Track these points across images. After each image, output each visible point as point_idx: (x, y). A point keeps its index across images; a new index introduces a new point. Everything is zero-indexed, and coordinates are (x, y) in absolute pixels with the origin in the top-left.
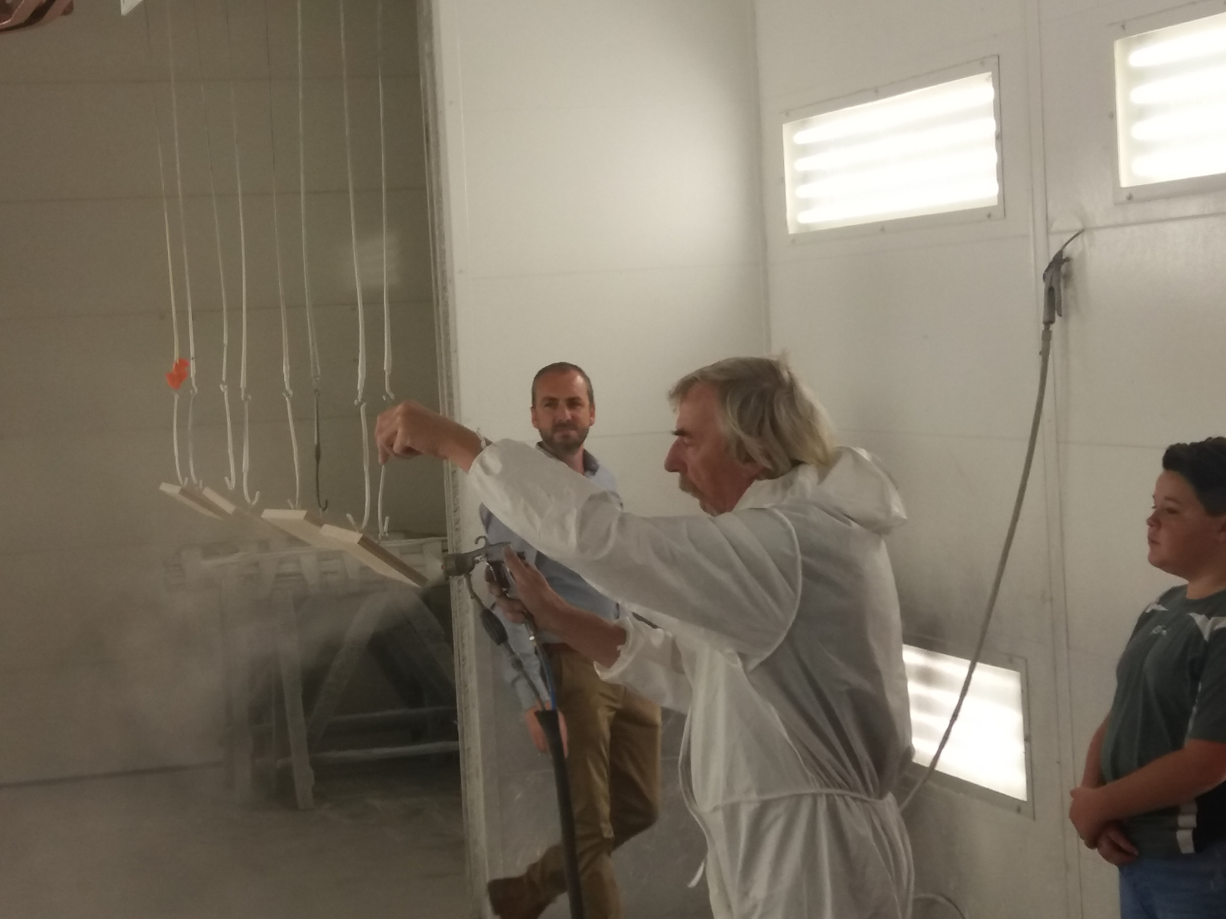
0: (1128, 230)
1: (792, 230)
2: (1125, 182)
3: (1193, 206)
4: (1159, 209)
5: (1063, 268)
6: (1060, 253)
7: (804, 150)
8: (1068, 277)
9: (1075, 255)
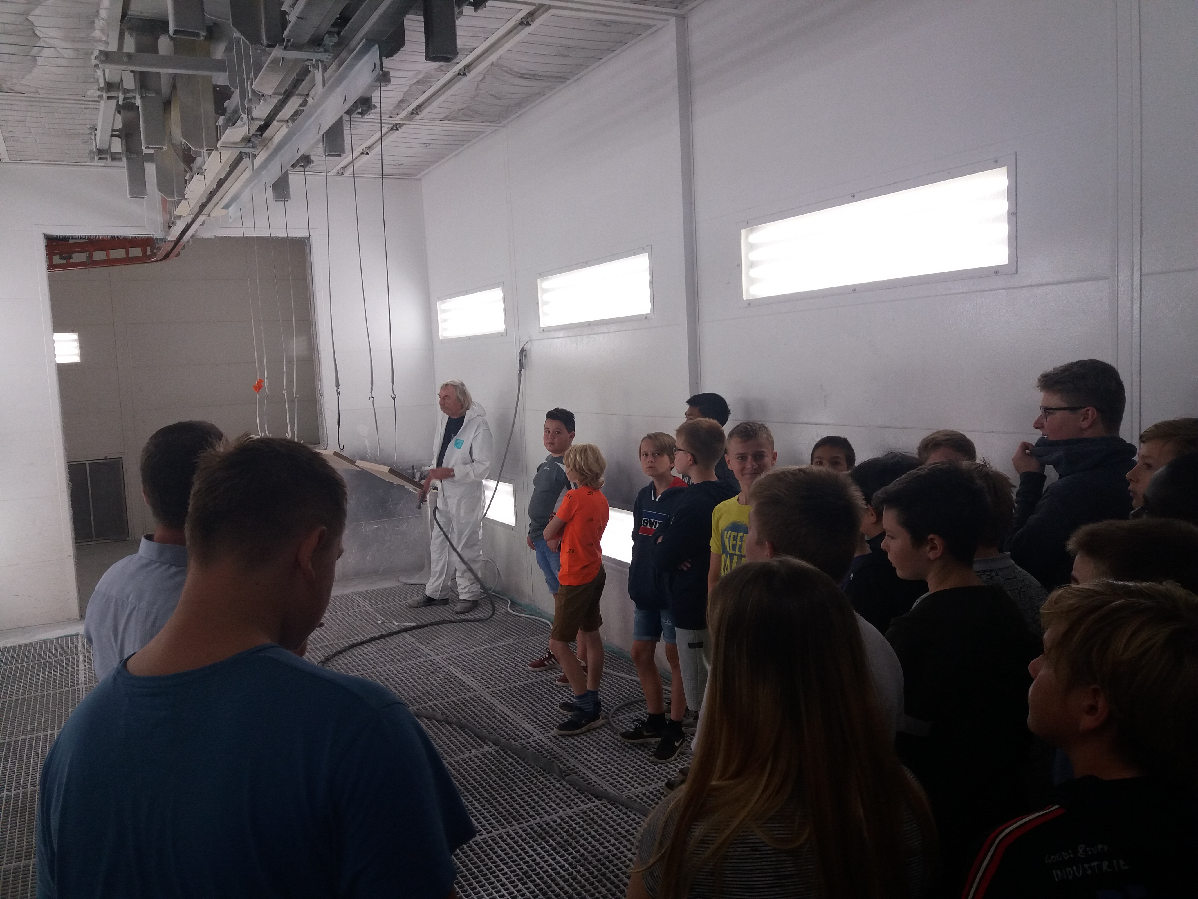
0: (543, 341)
1: (441, 338)
2: (542, 326)
3: (561, 334)
4: (552, 334)
5: (524, 353)
6: (523, 348)
7: (444, 311)
8: (526, 356)
9: (528, 349)
